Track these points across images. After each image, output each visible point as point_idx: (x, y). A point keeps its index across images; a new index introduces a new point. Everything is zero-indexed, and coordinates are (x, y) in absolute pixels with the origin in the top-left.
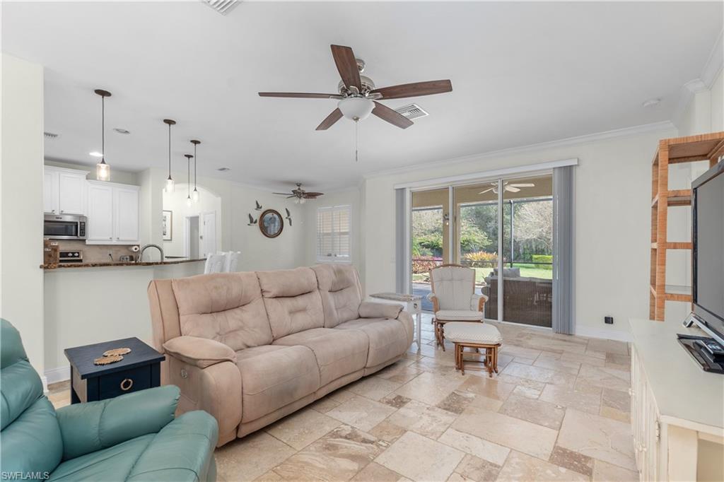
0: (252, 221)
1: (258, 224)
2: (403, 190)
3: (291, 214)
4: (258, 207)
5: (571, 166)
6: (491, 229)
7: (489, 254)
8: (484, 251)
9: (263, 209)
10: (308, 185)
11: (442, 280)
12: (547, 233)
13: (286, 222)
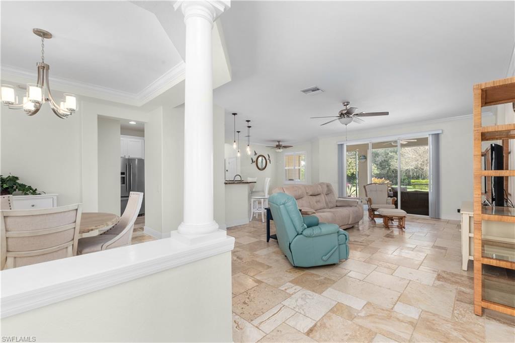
0: (253, 162)
1: (255, 163)
2: (342, 145)
3: (270, 157)
4: (256, 154)
5: (438, 134)
6: (379, 162)
7: (379, 179)
8: (376, 177)
9: (258, 155)
10: (283, 141)
11: (371, 191)
12: (421, 164)
13: (268, 161)
